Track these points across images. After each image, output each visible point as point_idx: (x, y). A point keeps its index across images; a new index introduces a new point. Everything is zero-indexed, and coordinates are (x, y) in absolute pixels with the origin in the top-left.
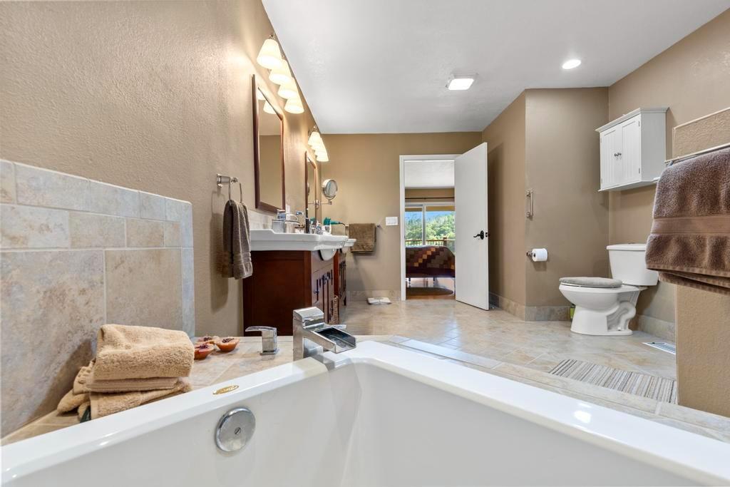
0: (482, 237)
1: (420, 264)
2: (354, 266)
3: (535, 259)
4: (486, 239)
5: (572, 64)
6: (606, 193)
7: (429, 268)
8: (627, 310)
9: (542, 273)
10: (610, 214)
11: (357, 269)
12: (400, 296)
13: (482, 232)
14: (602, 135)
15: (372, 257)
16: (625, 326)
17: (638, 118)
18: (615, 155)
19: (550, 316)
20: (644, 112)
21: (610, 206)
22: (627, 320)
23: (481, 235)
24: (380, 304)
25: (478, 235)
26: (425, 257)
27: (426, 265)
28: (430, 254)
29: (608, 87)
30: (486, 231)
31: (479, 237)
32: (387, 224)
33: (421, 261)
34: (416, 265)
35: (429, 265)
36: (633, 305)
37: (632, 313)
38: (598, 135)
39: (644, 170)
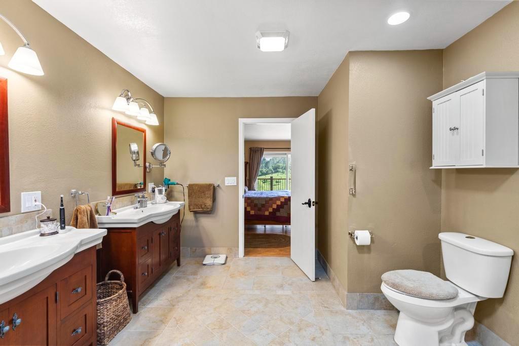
0: (310, 206)
1: (270, 213)
2: (194, 223)
3: (358, 242)
4: (313, 208)
5: (399, 18)
6: (438, 171)
7: (278, 216)
8: (463, 321)
9: (366, 256)
10: (443, 191)
11: (197, 226)
12: (237, 254)
13: (309, 200)
14: (435, 104)
15: (211, 215)
16: (461, 338)
17: (482, 85)
18: (451, 129)
19: (373, 304)
20: (489, 77)
21: (443, 183)
22: (463, 332)
23: (309, 203)
24: (213, 265)
25: (306, 203)
26: (275, 206)
27: (276, 214)
28: (280, 204)
29: (443, 50)
30: (313, 200)
31: (307, 205)
32: (226, 185)
33: (271, 210)
34: (267, 213)
35: (278, 214)
36: (470, 312)
37: (469, 324)
38: (430, 103)
39: (488, 151)
